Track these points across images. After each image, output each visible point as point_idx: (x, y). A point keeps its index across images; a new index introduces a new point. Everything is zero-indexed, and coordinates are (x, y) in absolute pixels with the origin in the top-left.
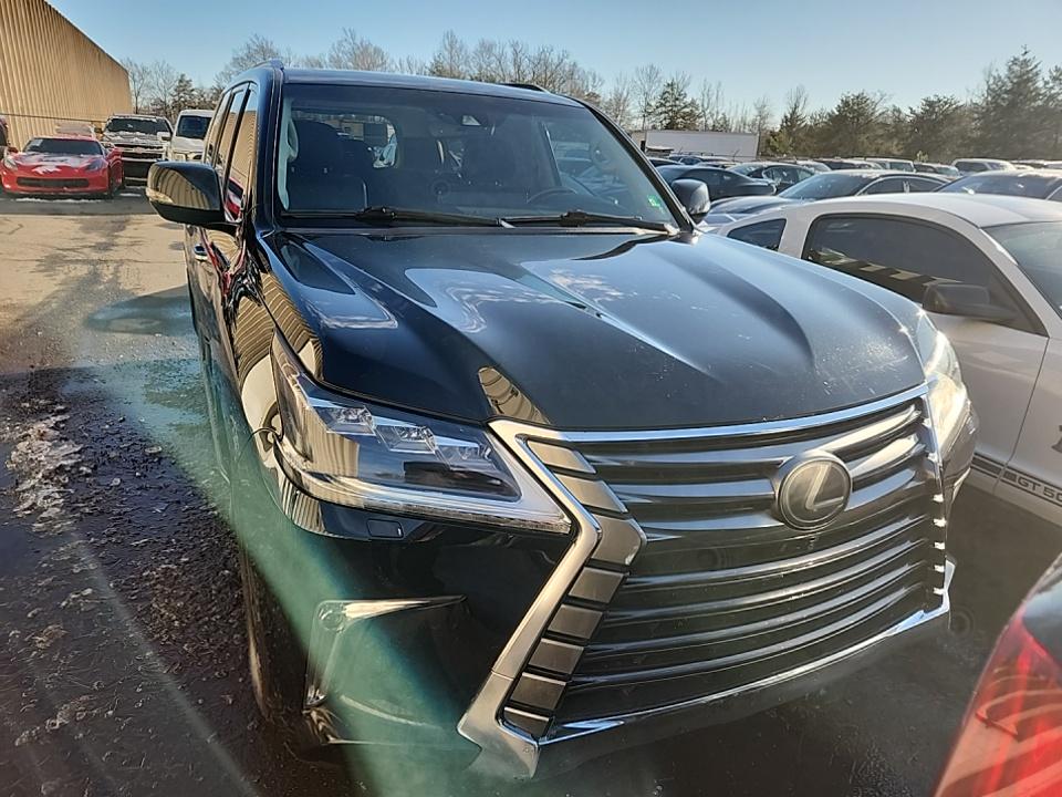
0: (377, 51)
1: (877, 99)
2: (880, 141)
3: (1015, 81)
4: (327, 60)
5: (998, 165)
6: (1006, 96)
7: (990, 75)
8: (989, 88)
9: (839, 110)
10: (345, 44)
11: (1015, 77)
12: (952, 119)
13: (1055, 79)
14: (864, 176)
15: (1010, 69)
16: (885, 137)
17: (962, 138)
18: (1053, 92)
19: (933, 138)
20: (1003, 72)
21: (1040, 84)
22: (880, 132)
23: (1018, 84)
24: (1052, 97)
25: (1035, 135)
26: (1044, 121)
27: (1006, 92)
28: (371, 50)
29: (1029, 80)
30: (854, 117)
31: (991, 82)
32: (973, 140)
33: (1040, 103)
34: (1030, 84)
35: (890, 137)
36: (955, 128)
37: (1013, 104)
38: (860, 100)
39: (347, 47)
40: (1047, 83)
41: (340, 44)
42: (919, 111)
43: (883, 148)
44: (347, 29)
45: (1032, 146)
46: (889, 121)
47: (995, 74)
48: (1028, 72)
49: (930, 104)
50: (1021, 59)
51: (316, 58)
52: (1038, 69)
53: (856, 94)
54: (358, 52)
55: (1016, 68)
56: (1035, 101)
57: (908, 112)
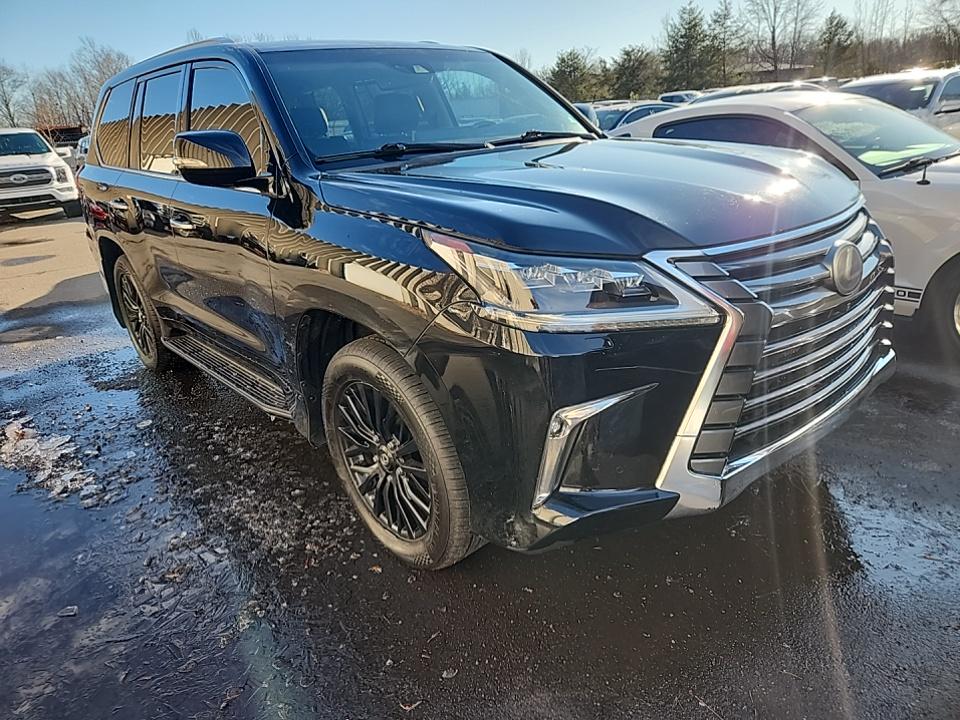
0: (120, 56)
1: (585, 53)
2: (594, 89)
3: (686, 27)
4: (69, 70)
5: (691, 95)
6: (682, 40)
7: (667, 24)
8: (669, 36)
9: (558, 65)
10: (84, 52)
11: (687, 24)
12: (646, 64)
13: (716, 21)
14: (621, 109)
15: (682, 17)
16: (598, 85)
17: (656, 78)
18: (716, 32)
19: (635, 81)
20: (677, 21)
21: (705, 27)
22: (594, 81)
23: (690, 29)
24: (715, 37)
25: (708, 68)
26: (713, 56)
27: (682, 37)
28: (114, 56)
29: (695, 25)
30: (570, 72)
31: (669, 28)
32: (665, 79)
33: (708, 42)
34: (697, 28)
35: (602, 84)
36: (649, 71)
37: (688, 46)
38: (573, 56)
39: (89, 56)
40: (710, 26)
41: (80, 54)
42: (619, 60)
43: (598, 94)
44: (85, 40)
45: (708, 78)
46: (599, 72)
47: (671, 22)
48: (694, 19)
49: (627, 53)
50: (688, 8)
51: (56, 71)
52: (702, 13)
53: (569, 51)
54: (100, 59)
55: (686, 16)
56: (704, 41)
57: (612, 62)
